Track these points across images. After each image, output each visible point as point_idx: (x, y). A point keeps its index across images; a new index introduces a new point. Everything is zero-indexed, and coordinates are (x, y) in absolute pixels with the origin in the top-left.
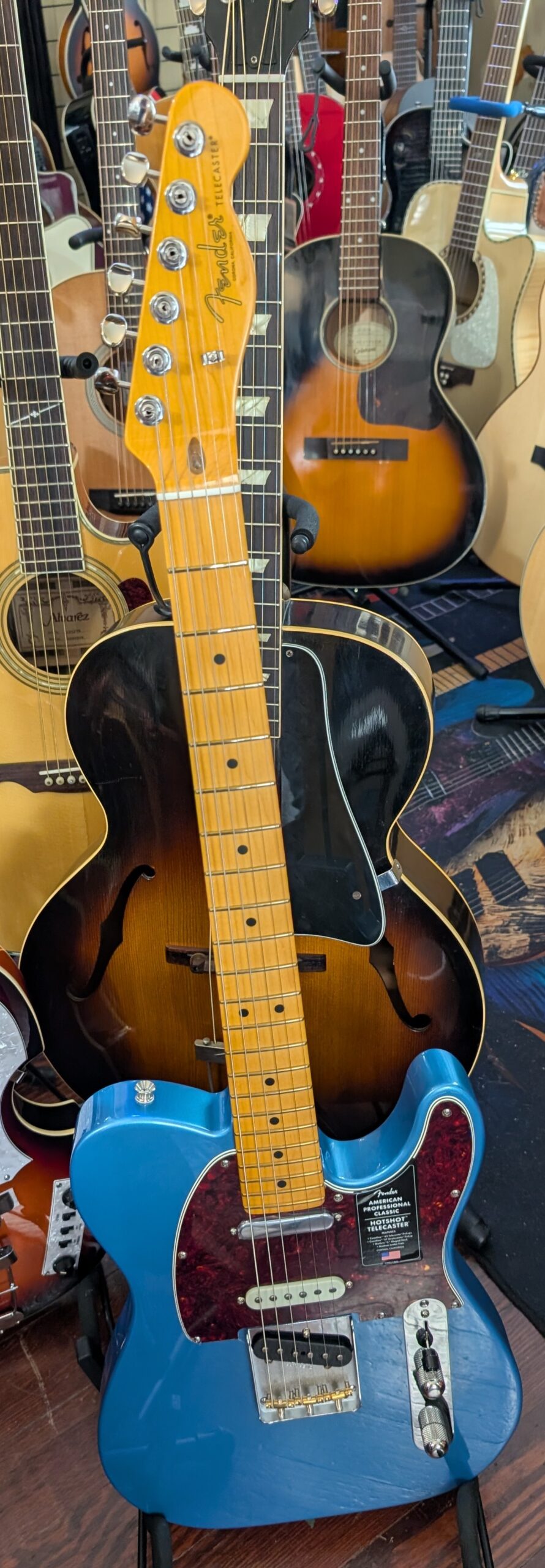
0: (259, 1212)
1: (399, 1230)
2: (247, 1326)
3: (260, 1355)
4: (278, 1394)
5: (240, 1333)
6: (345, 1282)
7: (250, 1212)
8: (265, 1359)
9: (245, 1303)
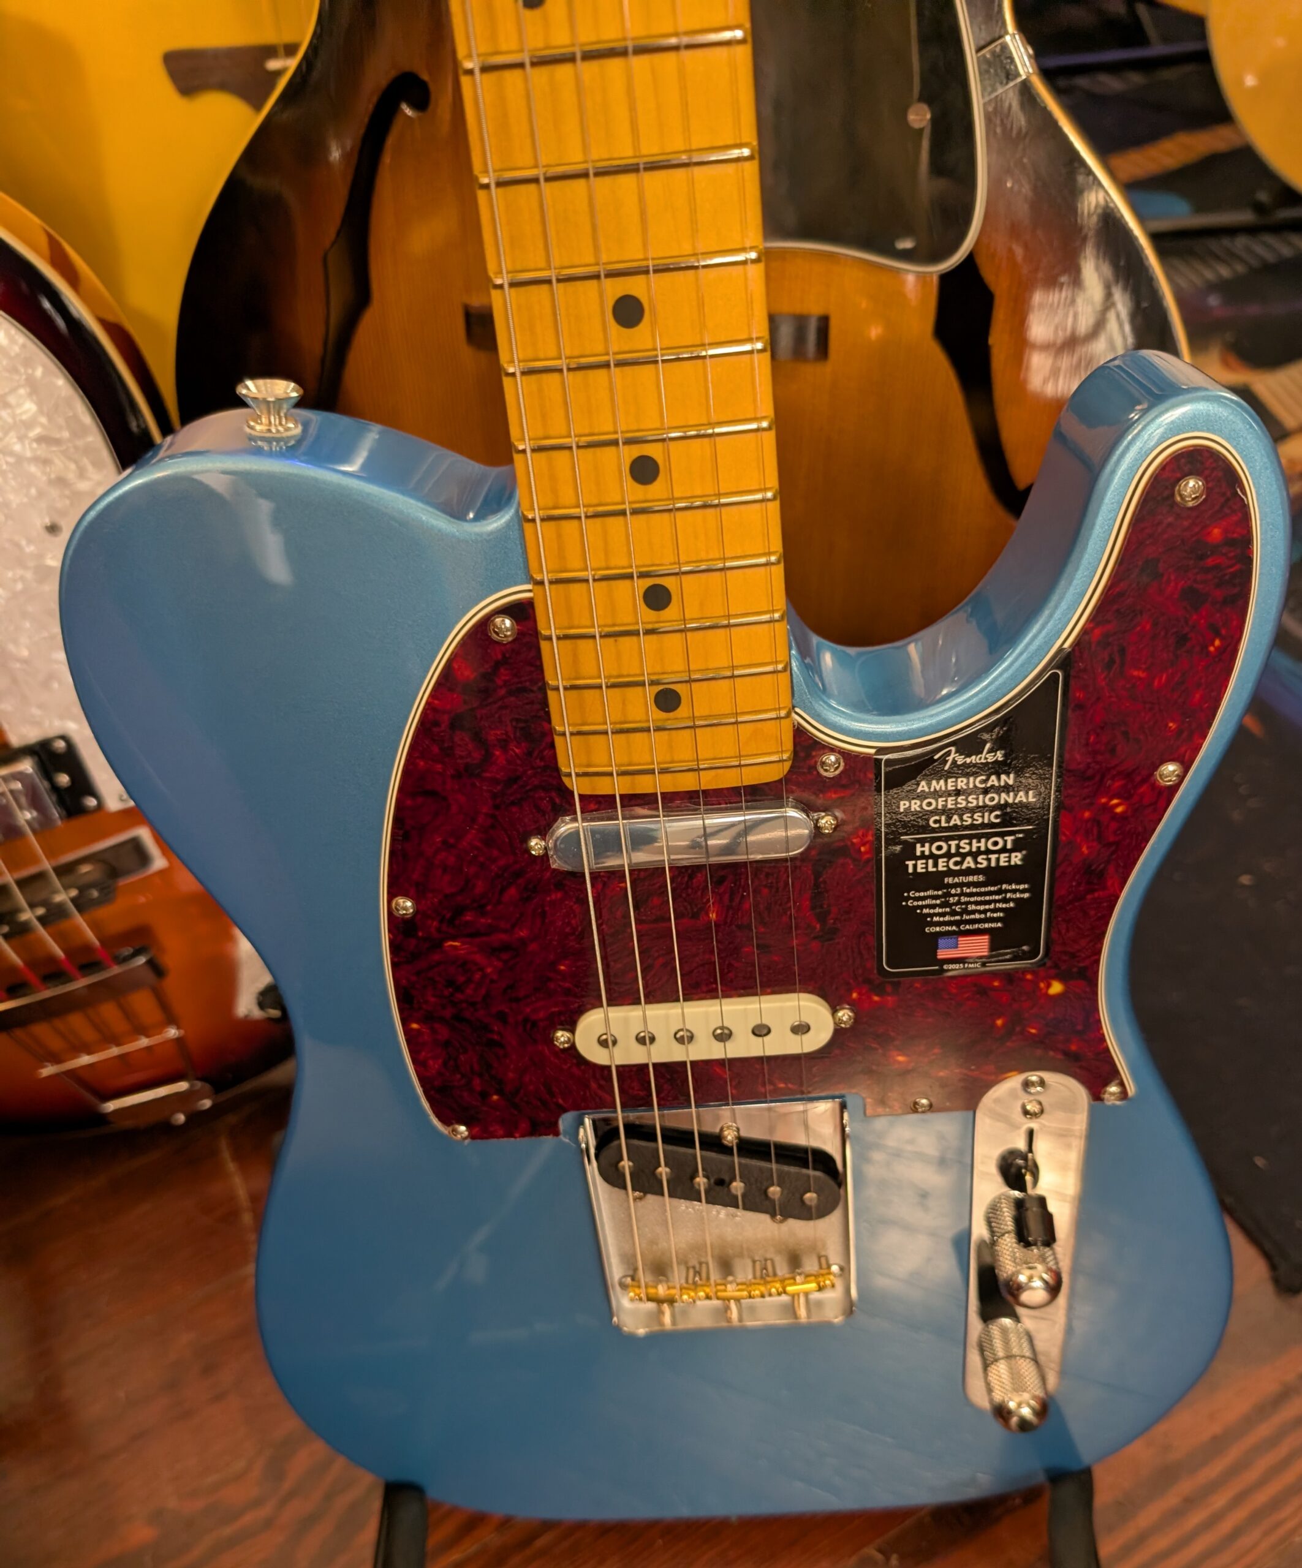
0: (602, 787)
1: (995, 875)
2: (582, 1105)
3: (613, 1177)
4: (660, 1270)
5: (565, 1121)
6: (834, 1011)
7: (577, 787)
8: (625, 1188)
9: (573, 1047)
